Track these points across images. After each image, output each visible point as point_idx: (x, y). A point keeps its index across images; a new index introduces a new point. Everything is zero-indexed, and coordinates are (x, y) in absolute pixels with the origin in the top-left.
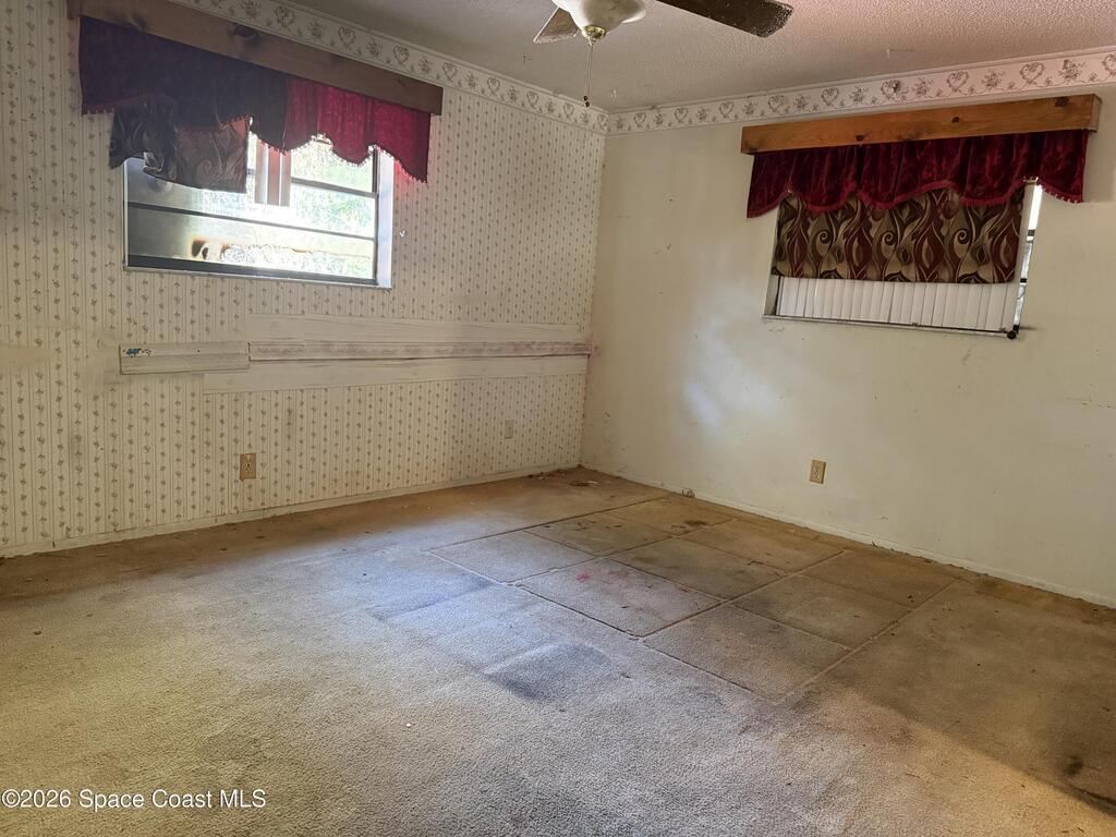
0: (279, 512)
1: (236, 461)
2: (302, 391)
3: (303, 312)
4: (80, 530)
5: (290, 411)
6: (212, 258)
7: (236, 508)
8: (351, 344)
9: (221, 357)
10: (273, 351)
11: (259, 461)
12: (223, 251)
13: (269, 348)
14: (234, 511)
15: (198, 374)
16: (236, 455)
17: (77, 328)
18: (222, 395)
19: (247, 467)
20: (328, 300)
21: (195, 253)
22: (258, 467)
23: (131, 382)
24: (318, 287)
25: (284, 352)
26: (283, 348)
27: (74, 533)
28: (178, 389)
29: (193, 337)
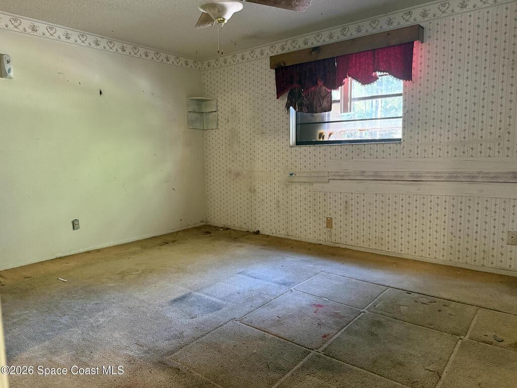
0: (341, 246)
1: (325, 220)
2: (352, 194)
3: (352, 158)
4: (279, 231)
5: (346, 202)
6: (326, 139)
7: (325, 239)
8: (376, 172)
9: (318, 177)
10: (338, 175)
11: (334, 222)
12: (330, 136)
13: (336, 174)
14: (324, 240)
15: (311, 183)
16: (325, 217)
17: (279, 167)
18: (320, 192)
19: (329, 223)
20: (365, 151)
21: (320, 138)
22: (333, 224)
23: (292, 185)
24: (360, 146)
25: (343, 176)
26: (341, 174)
27: (278, 232)
28: (305, 188)
29: (310, 169)
